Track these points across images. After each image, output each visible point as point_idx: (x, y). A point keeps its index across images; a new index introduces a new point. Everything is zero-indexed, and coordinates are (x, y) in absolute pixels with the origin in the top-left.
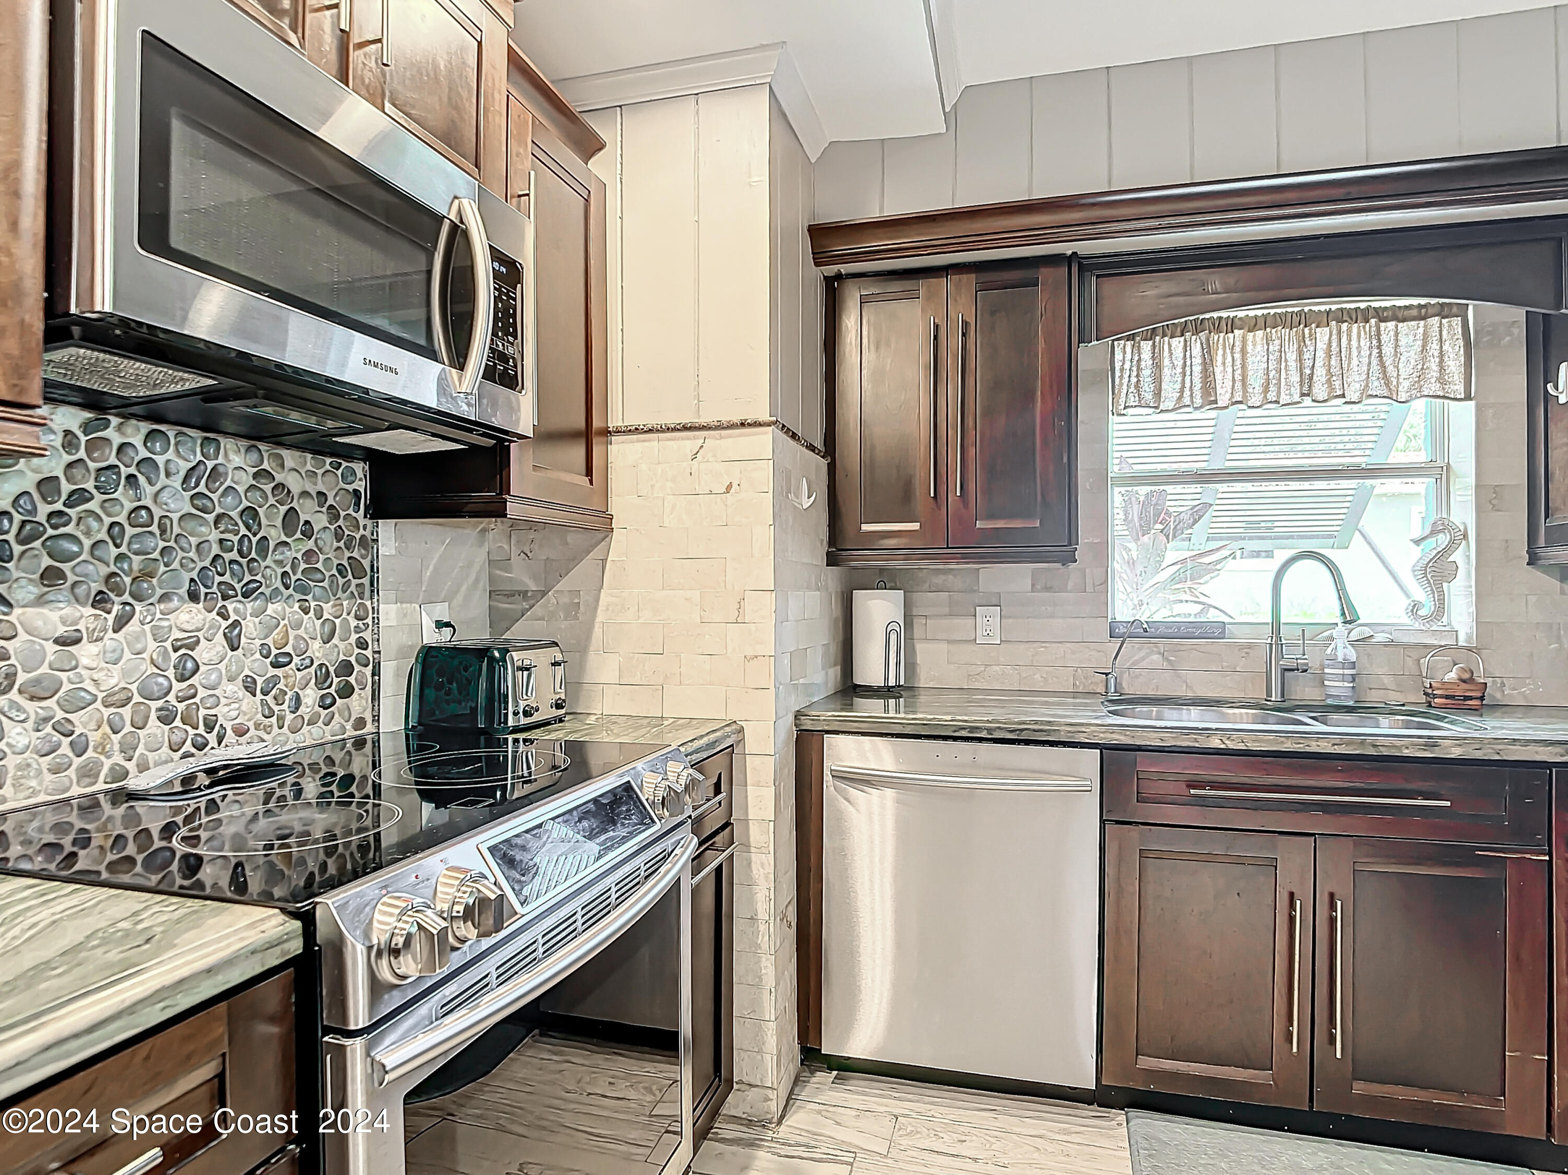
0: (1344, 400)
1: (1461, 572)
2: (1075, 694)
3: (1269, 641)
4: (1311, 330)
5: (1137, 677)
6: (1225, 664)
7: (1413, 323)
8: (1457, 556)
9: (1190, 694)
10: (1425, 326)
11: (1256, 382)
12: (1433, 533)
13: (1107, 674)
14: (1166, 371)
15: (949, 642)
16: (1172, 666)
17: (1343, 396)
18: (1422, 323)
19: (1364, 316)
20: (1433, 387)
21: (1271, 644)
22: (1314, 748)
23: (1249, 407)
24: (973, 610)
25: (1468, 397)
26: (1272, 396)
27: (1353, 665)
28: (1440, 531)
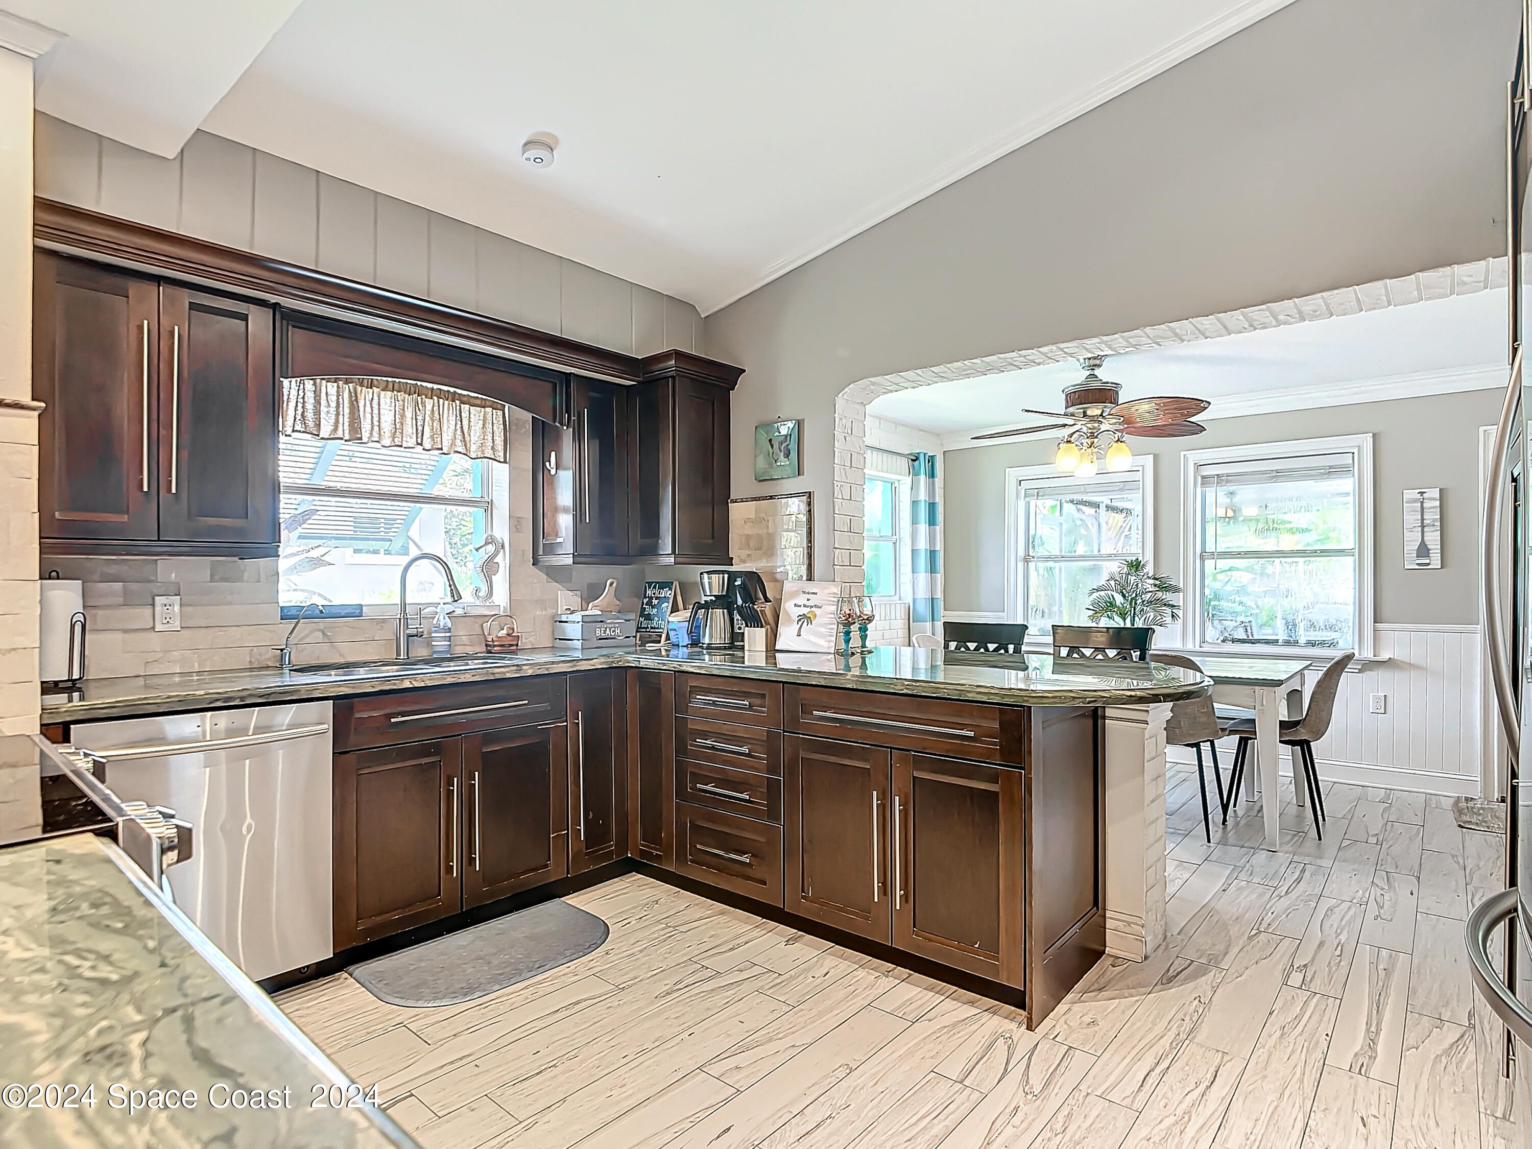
0: (441, 452)
1: (501, 569)
2: (251, 669)
3: (399, 616)
4: (422, 399)
5: (302, 651)
6: (367, 635)
7: (479, 409)
8: (499, 559)
9: (342, 661)
10: (485, 412)
11: (387, 426)
12: (487, 543)
13: (282, 650)
14: (323, 409)
15: (125, 631)
16: (329, 639)
17: (441, 449)
18: (483, 409)
19: (453, 397)
20: (489, 453)
21: (400, 619)
22: (463, 679)
23: (383, 446)
24: (150, 600)
25: (505, 462)
26: (397, 441)
27: (449, 630)
28: (491, 543)
